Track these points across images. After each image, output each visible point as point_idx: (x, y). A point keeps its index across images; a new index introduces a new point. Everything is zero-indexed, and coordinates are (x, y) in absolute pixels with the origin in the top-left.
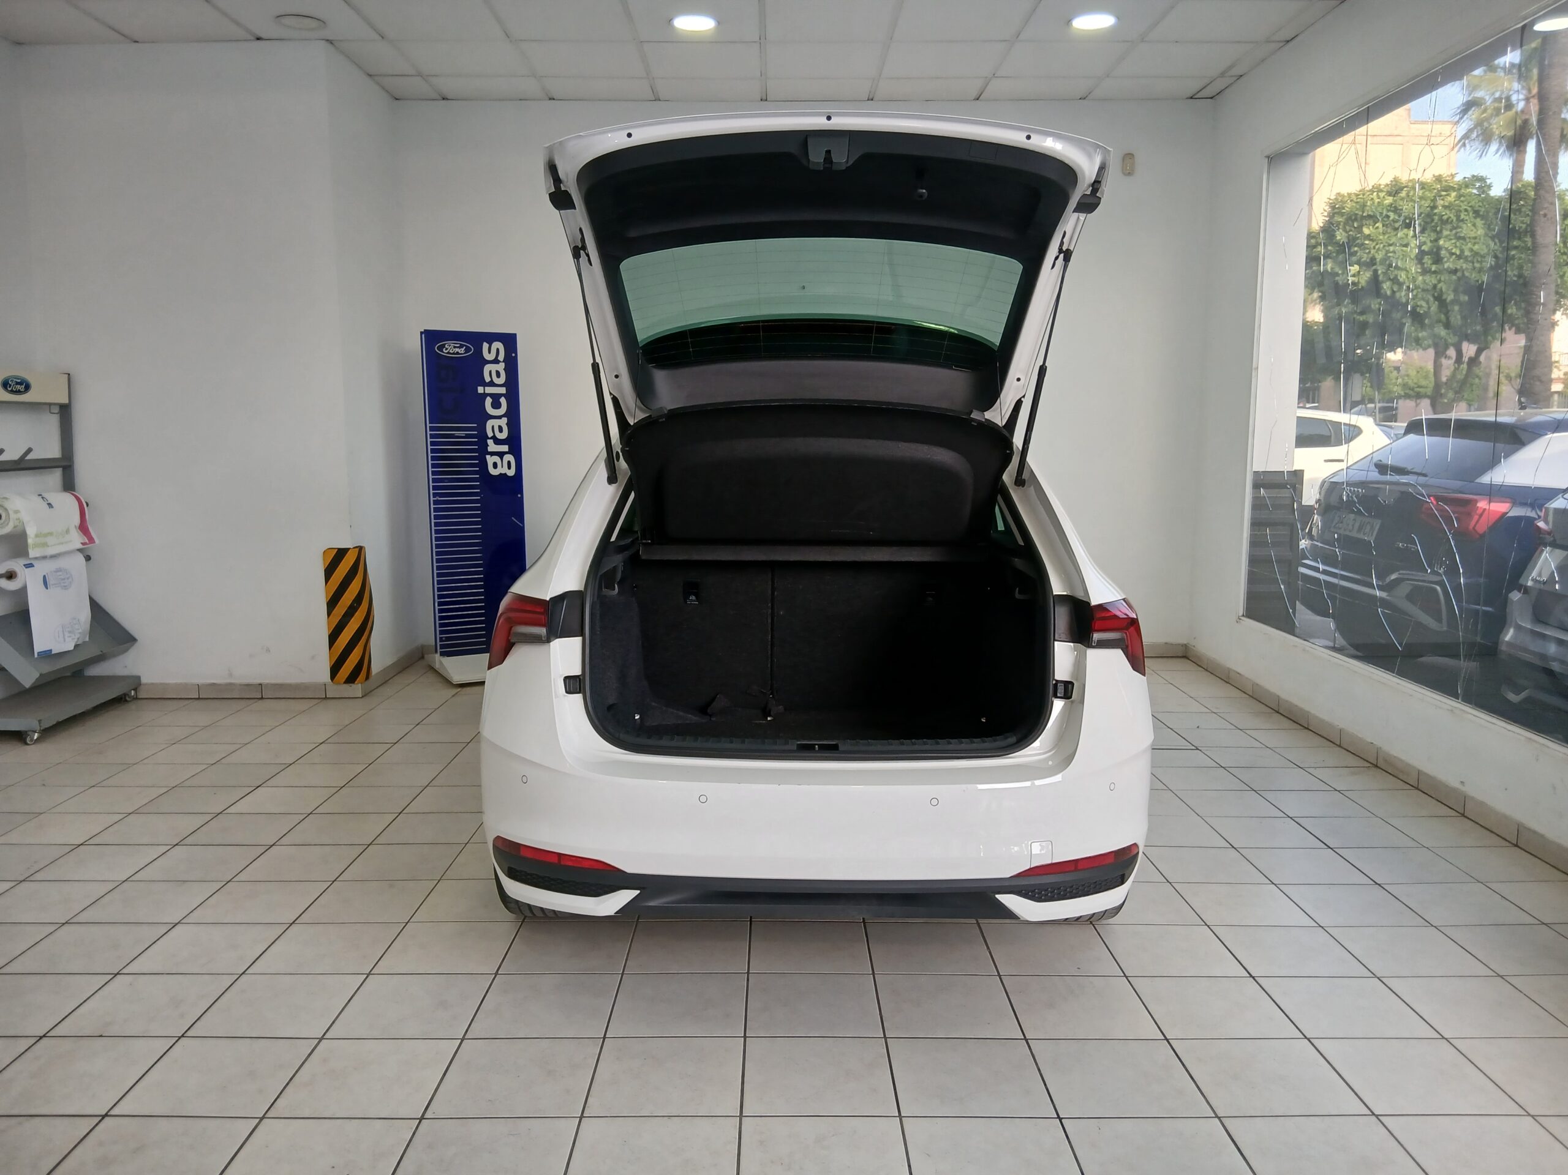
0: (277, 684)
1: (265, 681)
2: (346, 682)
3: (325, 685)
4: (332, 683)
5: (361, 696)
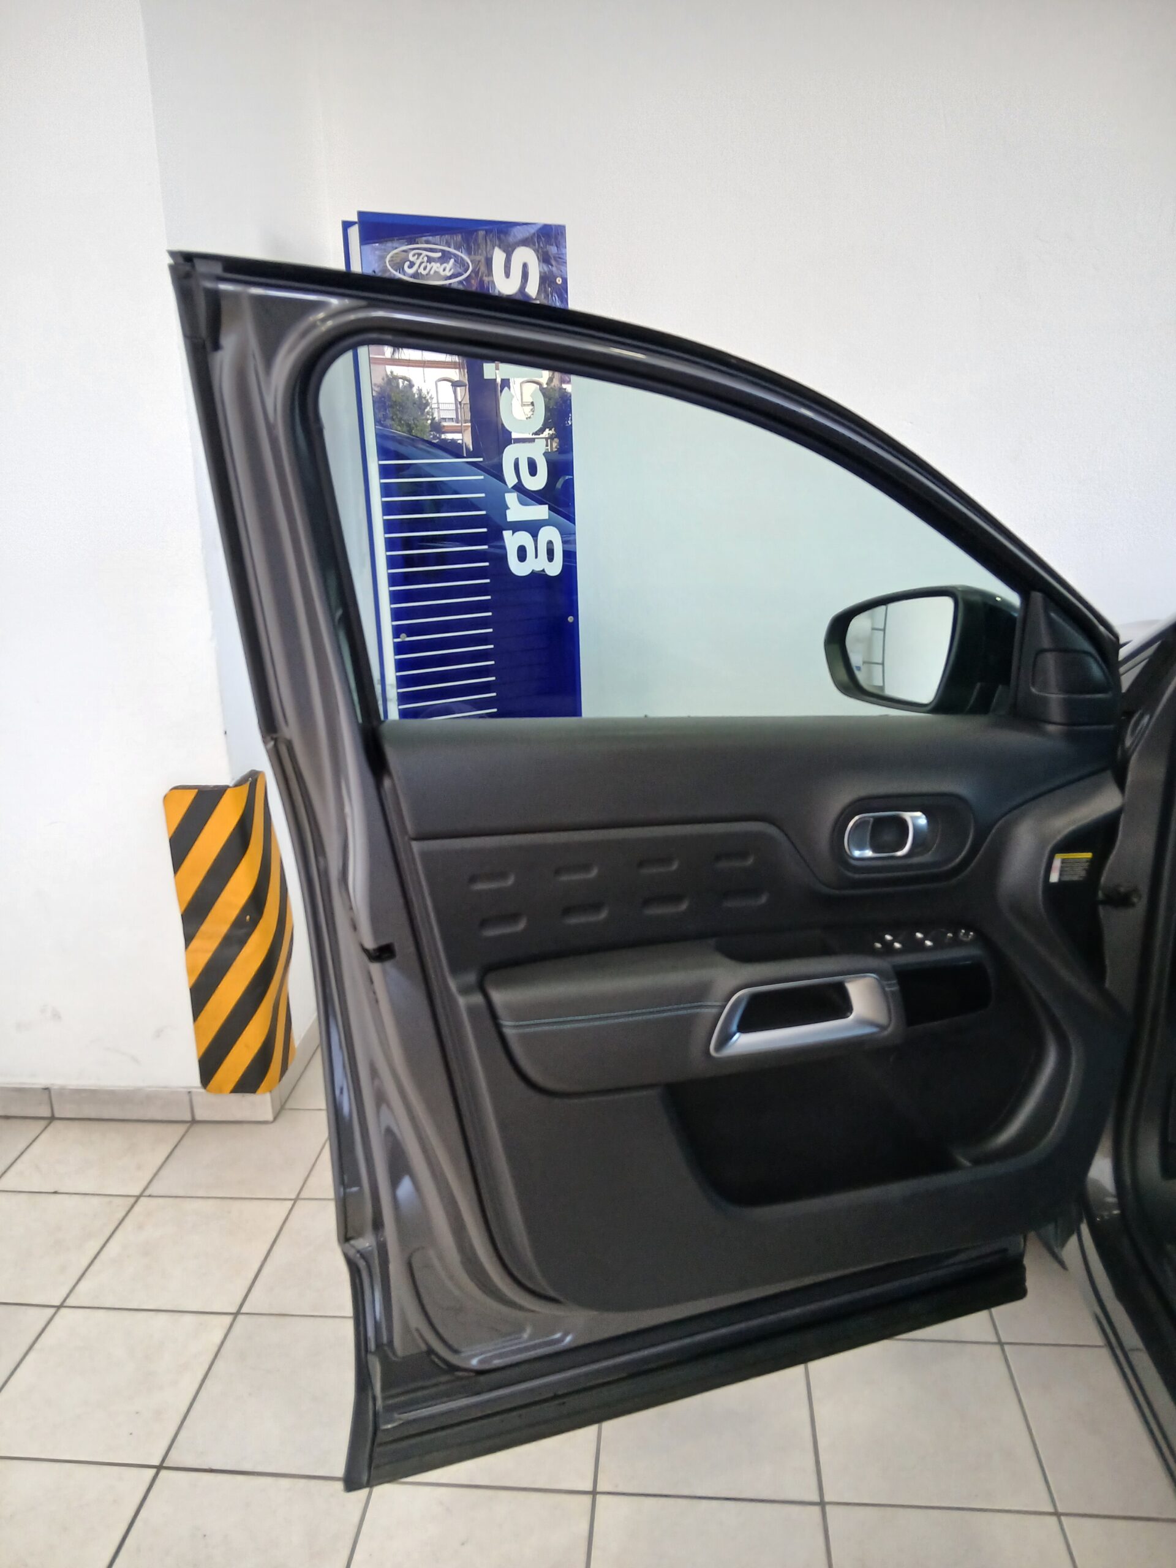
0: (85, 1091)
1: (56, 1081)
2: (236, 1090)
3: (189, 1092)
4: (202, 1090)
5: (270, 1117)
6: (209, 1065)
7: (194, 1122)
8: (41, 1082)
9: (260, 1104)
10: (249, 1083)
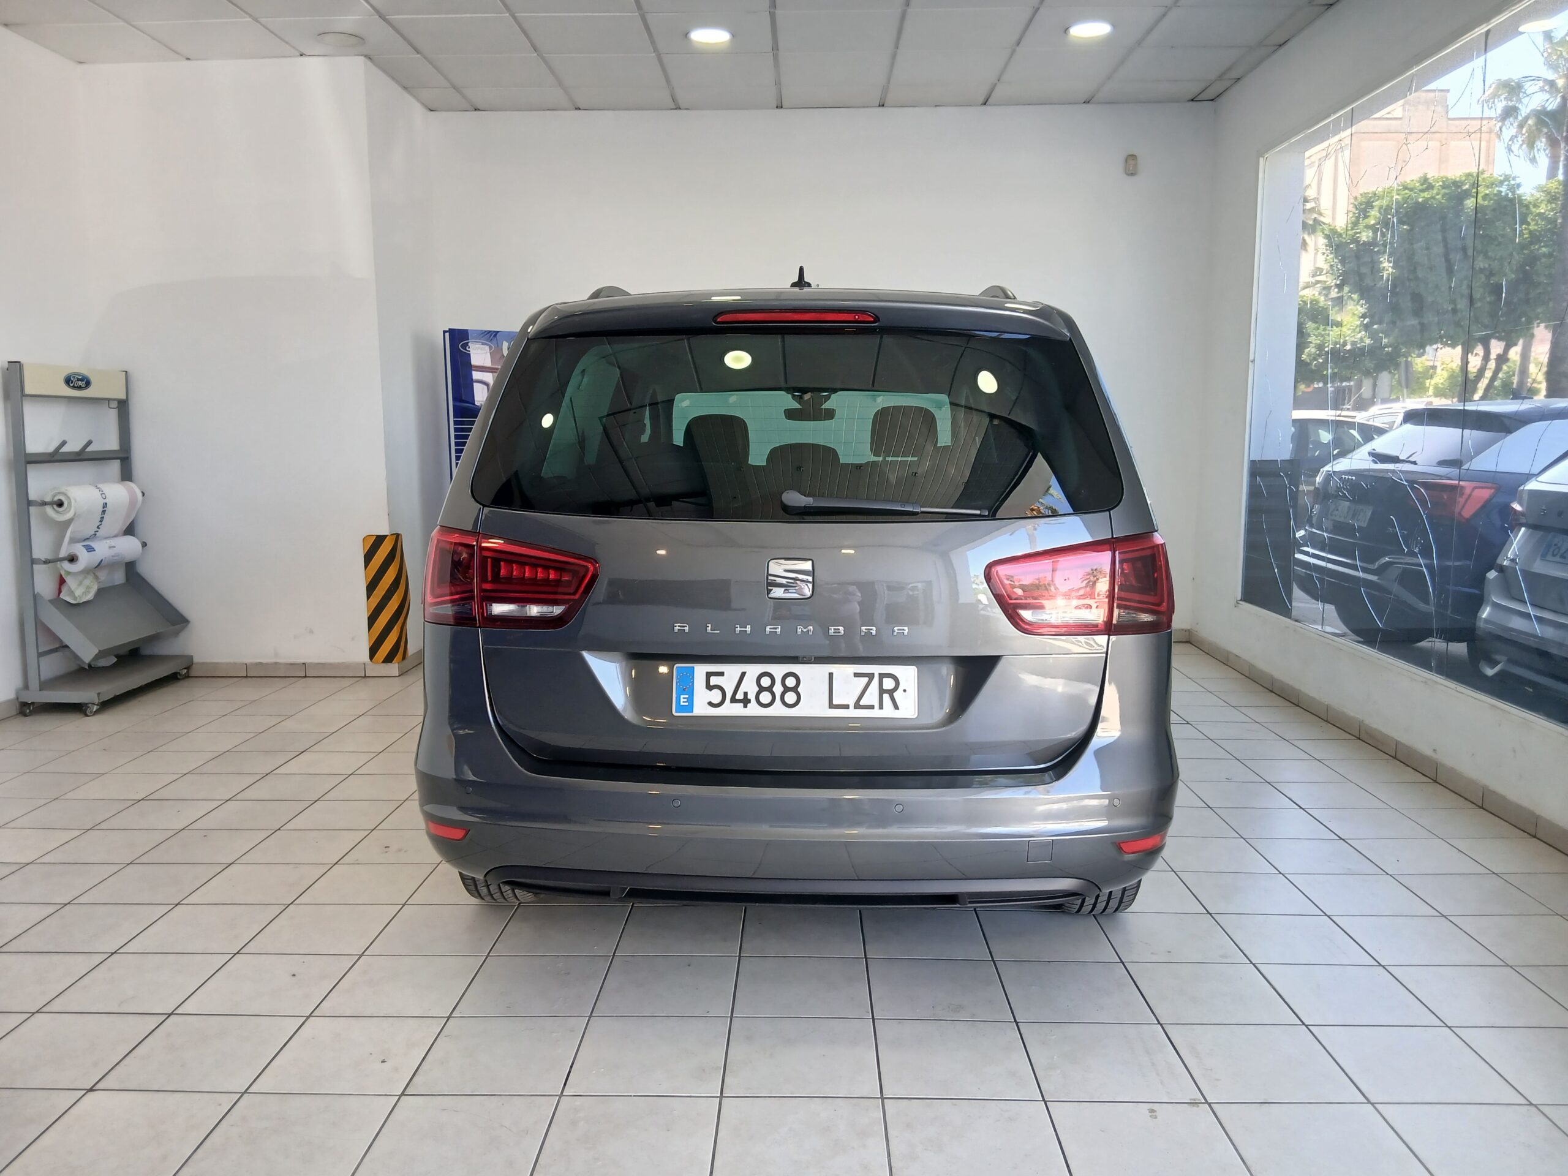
0: (320, 664)
1: (308, 660)
2: (384, 662)
3: (364, 664)
4: (371, 663)
5: (398, 675)
6: (373, 651)
7: (365, 676)
8: (302, 661)
9: (393, 668)
10: (389, 659)
